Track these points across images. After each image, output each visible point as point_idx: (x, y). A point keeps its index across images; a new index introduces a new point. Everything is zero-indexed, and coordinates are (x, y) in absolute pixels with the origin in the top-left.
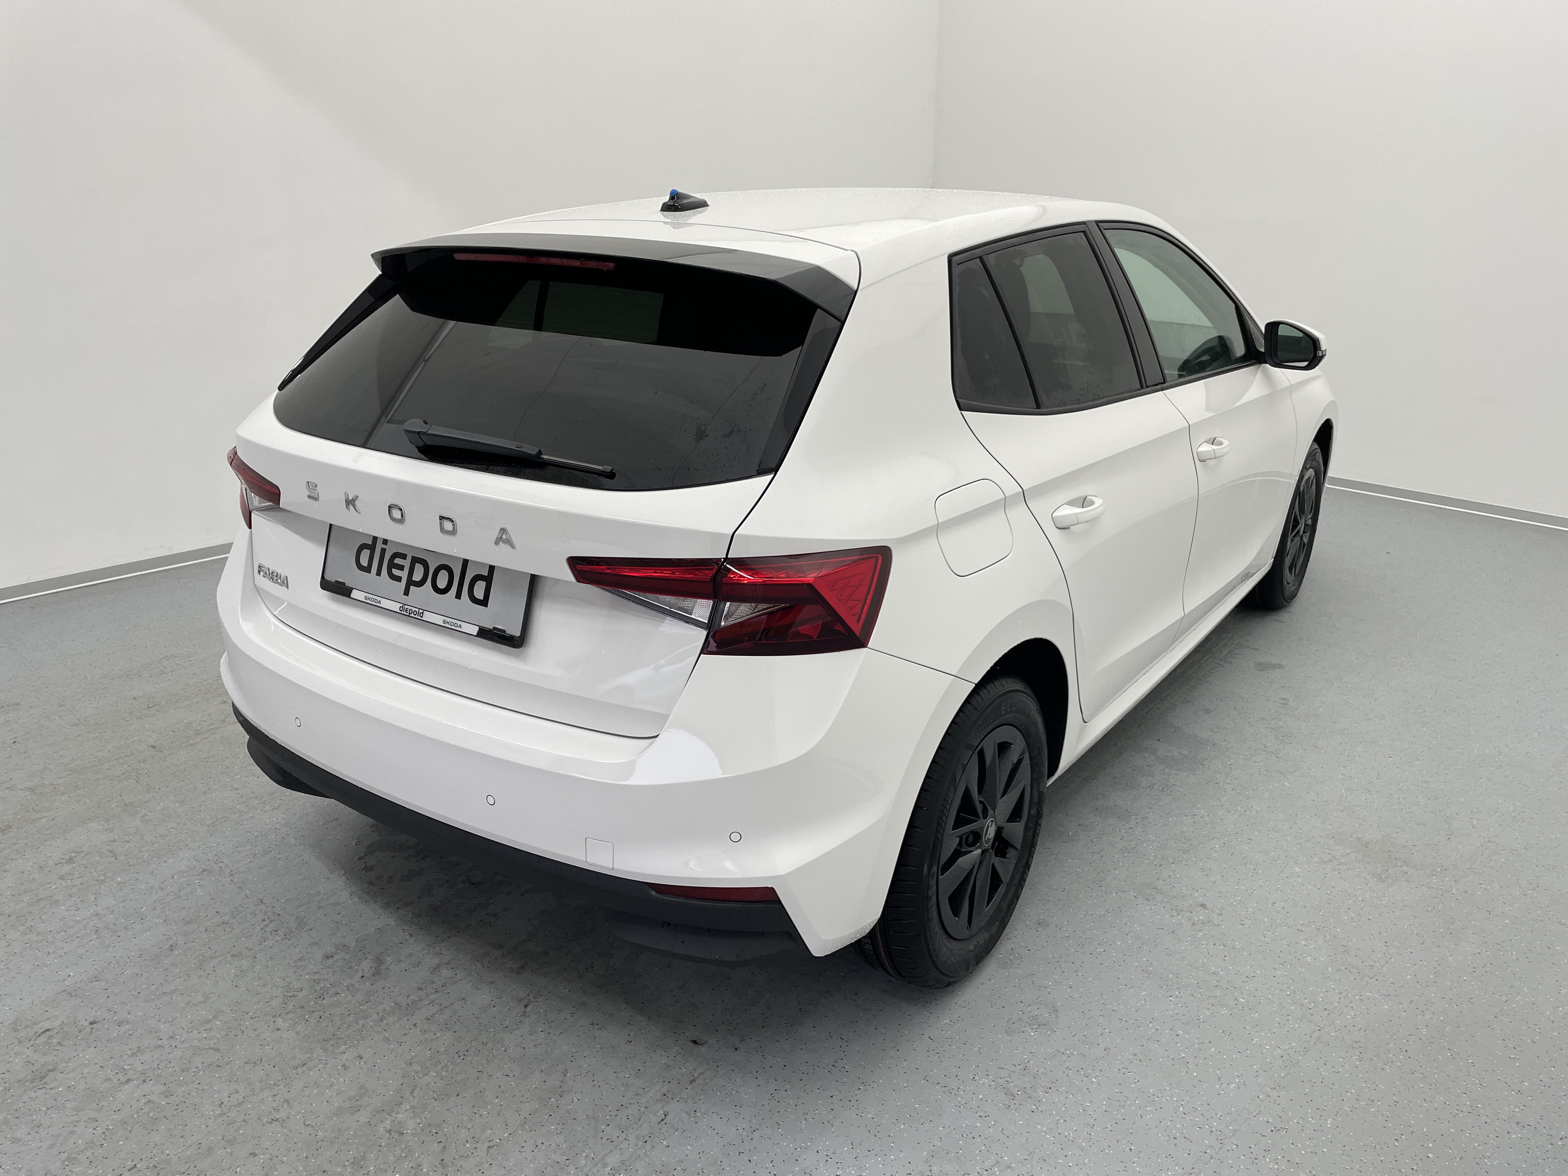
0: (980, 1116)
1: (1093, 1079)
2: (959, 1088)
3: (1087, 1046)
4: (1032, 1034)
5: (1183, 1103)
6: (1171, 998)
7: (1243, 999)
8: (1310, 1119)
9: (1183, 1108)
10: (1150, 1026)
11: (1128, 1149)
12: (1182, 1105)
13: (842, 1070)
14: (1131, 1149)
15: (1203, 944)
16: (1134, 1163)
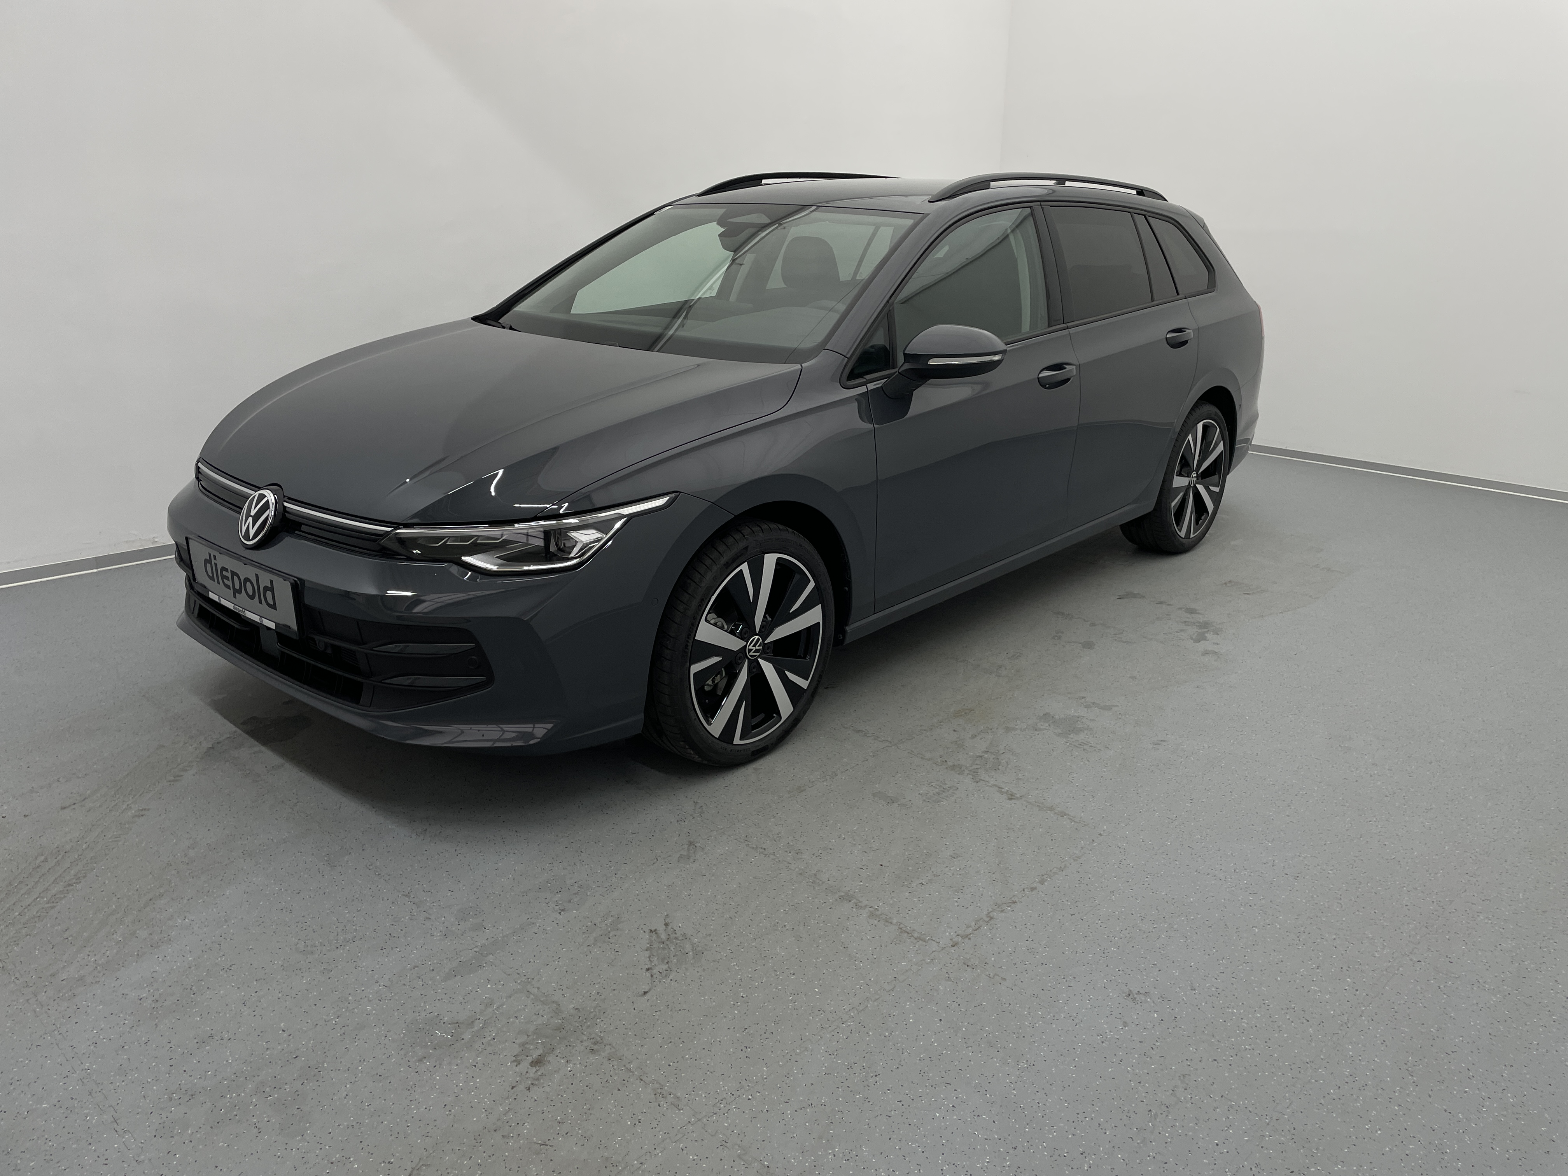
0: (1250, 893)
1: (1330, 872)
2: (1226, 877)
3: (1317, 852)
4: (1270, 844)
5: (1404, 885)
6: (1371, 822)
7: (1428, 822)
8: (1506, 894)
9: (1406, 888)
10: (1361, 839)
11: (1373, 912)
12: (1405, 886)
13: (1129, 866)
14: (1375, 912)
15: (1383, 789)
16: (1381, 920)
